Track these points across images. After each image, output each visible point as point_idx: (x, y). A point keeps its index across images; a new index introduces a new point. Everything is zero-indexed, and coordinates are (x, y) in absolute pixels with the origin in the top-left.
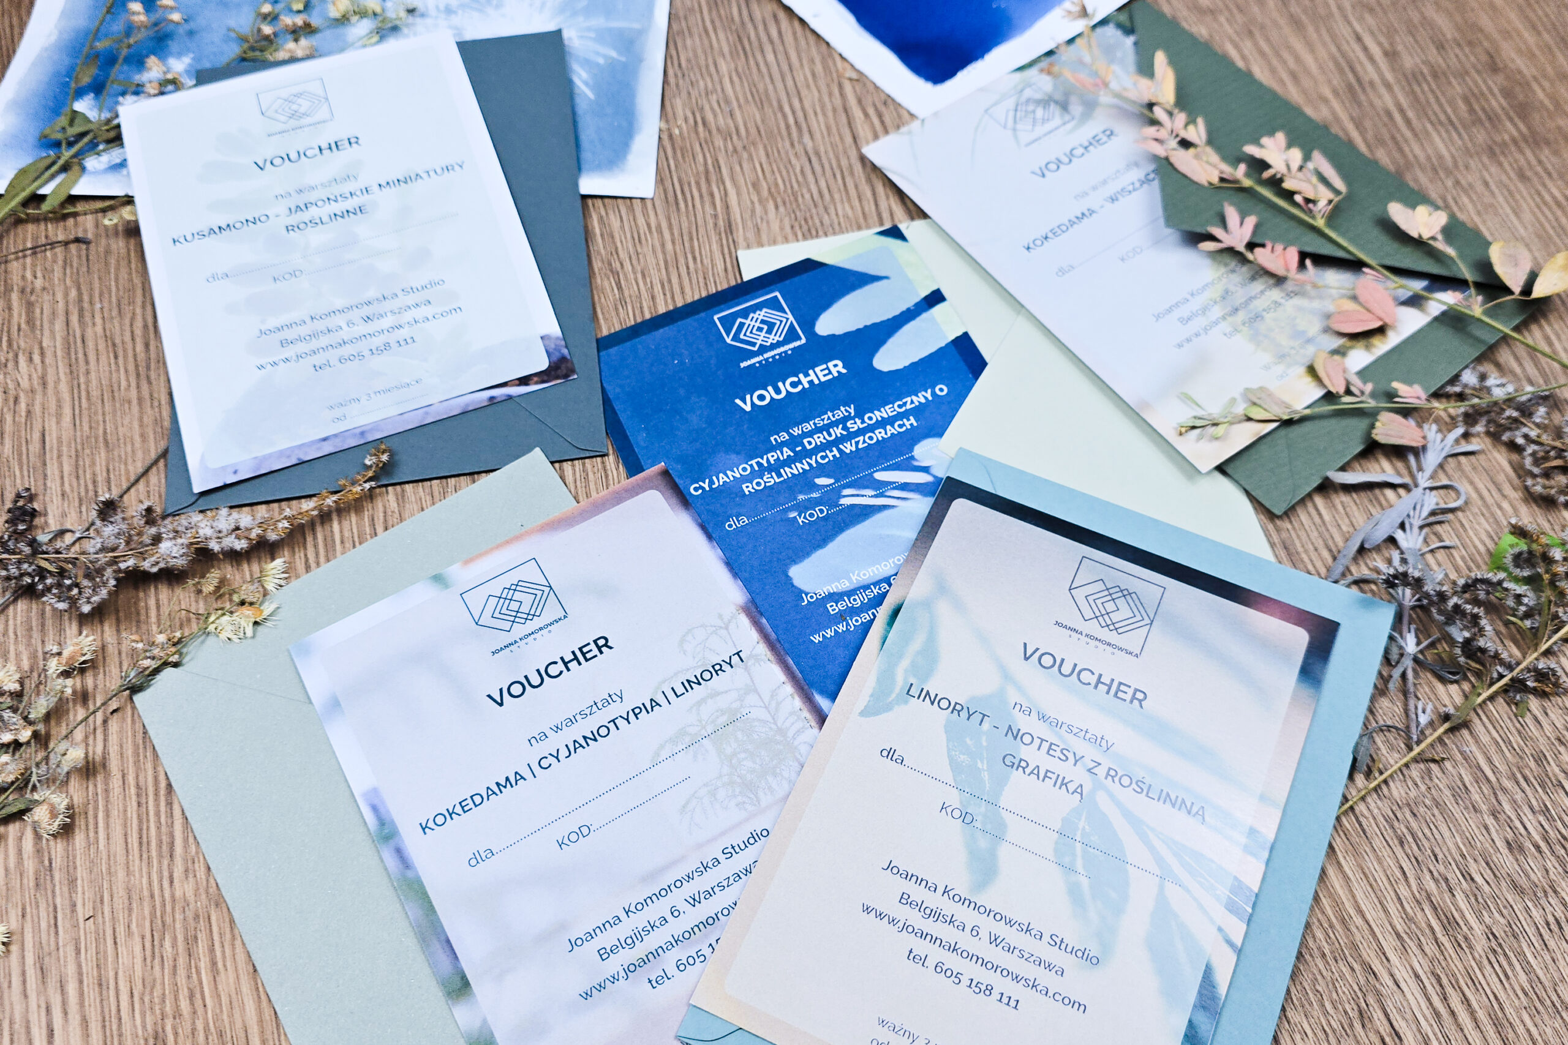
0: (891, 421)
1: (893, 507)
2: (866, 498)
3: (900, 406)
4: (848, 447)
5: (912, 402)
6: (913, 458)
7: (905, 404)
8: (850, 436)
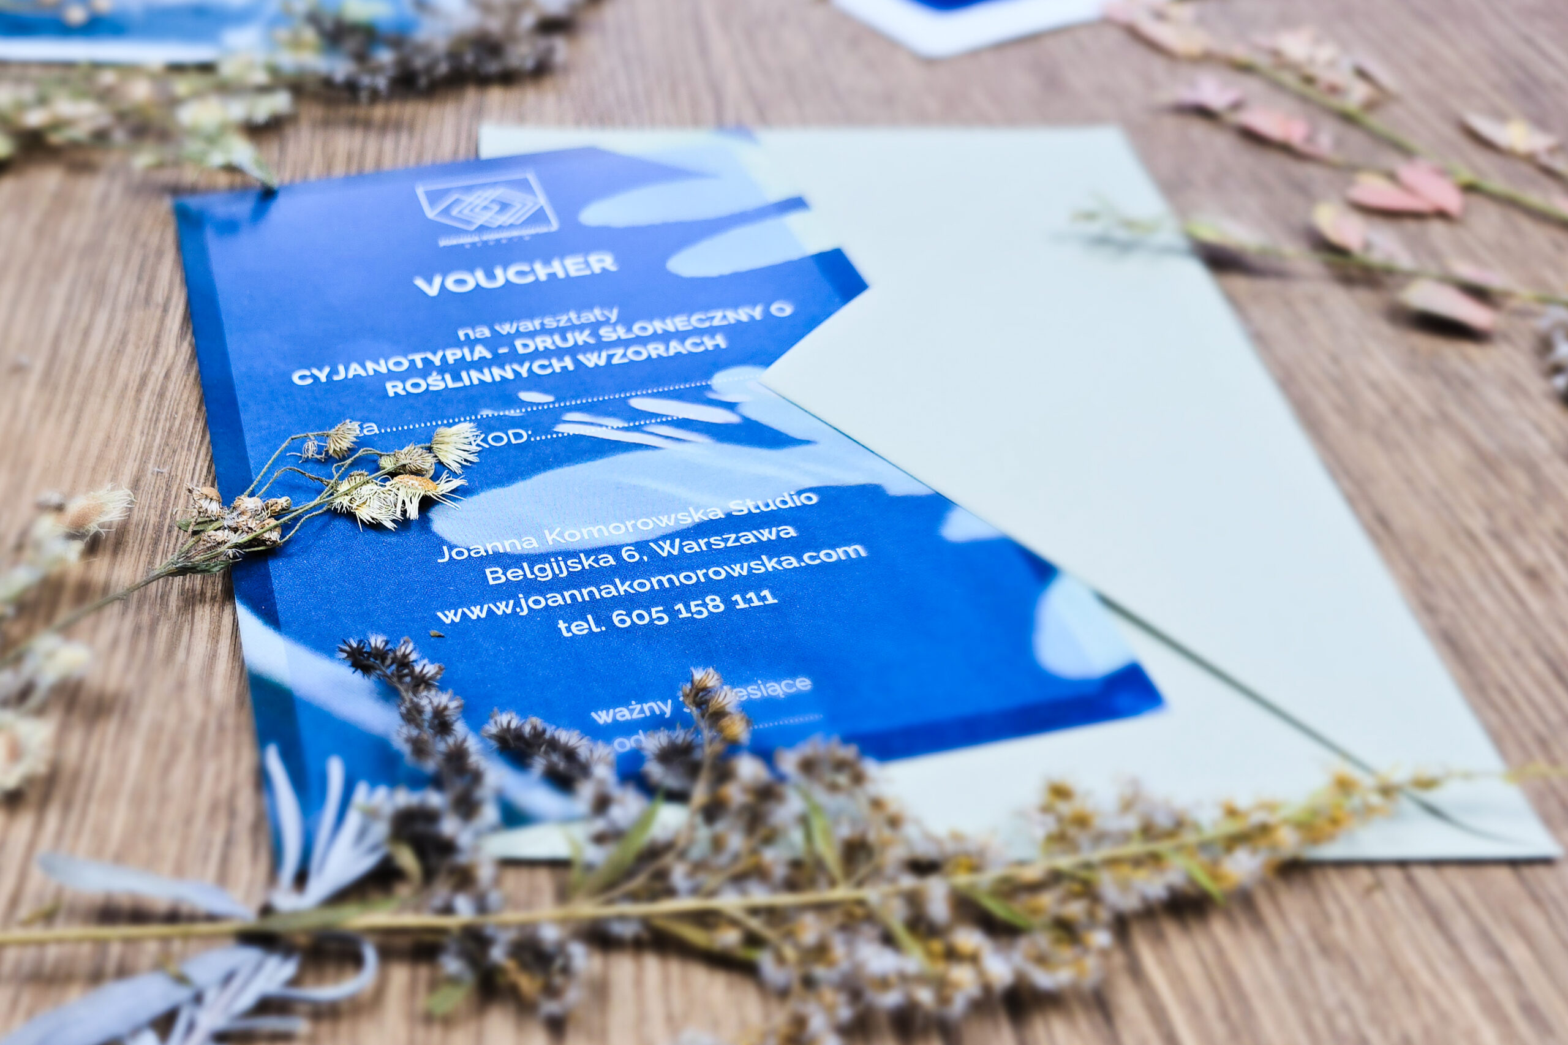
0: (682, 336)
1: (655, 448)
2: (609, 429)
3: (701, 320)
4: (591, 360)
5: (725, 317)
6: (709, 388)
7: (712, 318)
8: (600, 345)
